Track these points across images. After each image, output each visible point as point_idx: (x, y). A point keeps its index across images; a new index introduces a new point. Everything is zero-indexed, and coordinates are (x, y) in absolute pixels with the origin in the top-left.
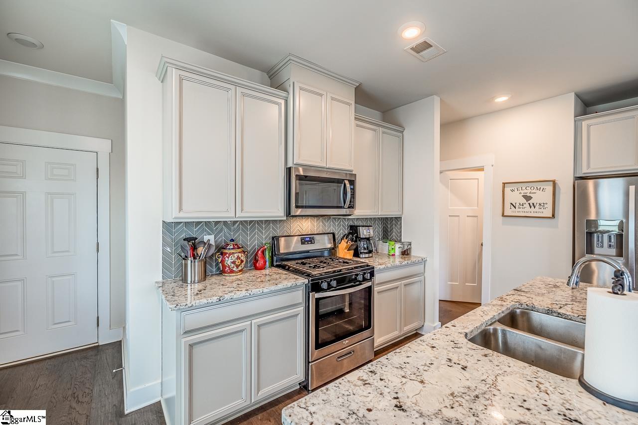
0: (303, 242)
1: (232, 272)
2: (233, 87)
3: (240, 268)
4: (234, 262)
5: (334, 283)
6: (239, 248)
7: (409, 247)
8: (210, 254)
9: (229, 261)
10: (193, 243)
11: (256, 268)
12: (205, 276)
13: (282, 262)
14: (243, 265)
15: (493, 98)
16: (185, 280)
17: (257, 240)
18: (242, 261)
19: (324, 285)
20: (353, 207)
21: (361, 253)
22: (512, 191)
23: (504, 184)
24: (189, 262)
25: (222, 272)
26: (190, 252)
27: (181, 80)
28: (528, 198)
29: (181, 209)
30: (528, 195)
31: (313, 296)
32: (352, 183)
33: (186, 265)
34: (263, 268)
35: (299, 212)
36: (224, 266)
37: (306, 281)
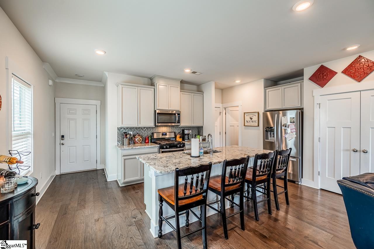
0: (163, 135)
1: (137, 143)
2: (137, 88)
3: (140, 142)
4: (138, 140)
5: (168, 147)
6: (140, 136)
7: (205, 138)
8: (131, 137)
9: (136, 140)
10: (126, 134)
11: (146, 143)
12: (129, 144)
13: (154, 141)
14: (141, 141)
15: (235, 81)
16: (123, 145)
17: (146, 134)
18: (141, 140)
19: (165, 147)
20: (179, 123)
21: (185, 139)
22: (247, 116)
23: (244, 113)
24: (125, 139)
25: (134, 143)
26: (125, 136)
27: (122, 88)
28: (251, 119)
29: (122, 124)
30: (251, 117)
31: (161, 150)
32: (179, 114)
33: (124, 140)
34: (148, 142)
35: (160, 124)
36: (135, 141)
37: (159, 146)
